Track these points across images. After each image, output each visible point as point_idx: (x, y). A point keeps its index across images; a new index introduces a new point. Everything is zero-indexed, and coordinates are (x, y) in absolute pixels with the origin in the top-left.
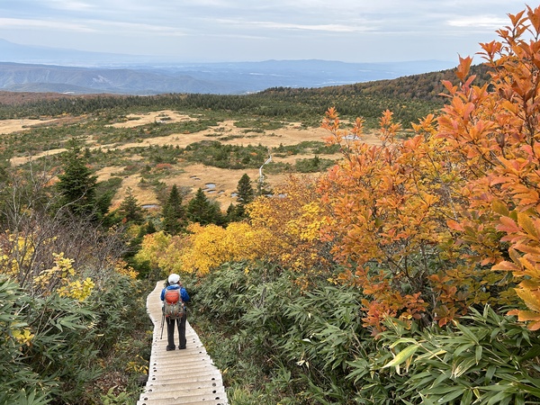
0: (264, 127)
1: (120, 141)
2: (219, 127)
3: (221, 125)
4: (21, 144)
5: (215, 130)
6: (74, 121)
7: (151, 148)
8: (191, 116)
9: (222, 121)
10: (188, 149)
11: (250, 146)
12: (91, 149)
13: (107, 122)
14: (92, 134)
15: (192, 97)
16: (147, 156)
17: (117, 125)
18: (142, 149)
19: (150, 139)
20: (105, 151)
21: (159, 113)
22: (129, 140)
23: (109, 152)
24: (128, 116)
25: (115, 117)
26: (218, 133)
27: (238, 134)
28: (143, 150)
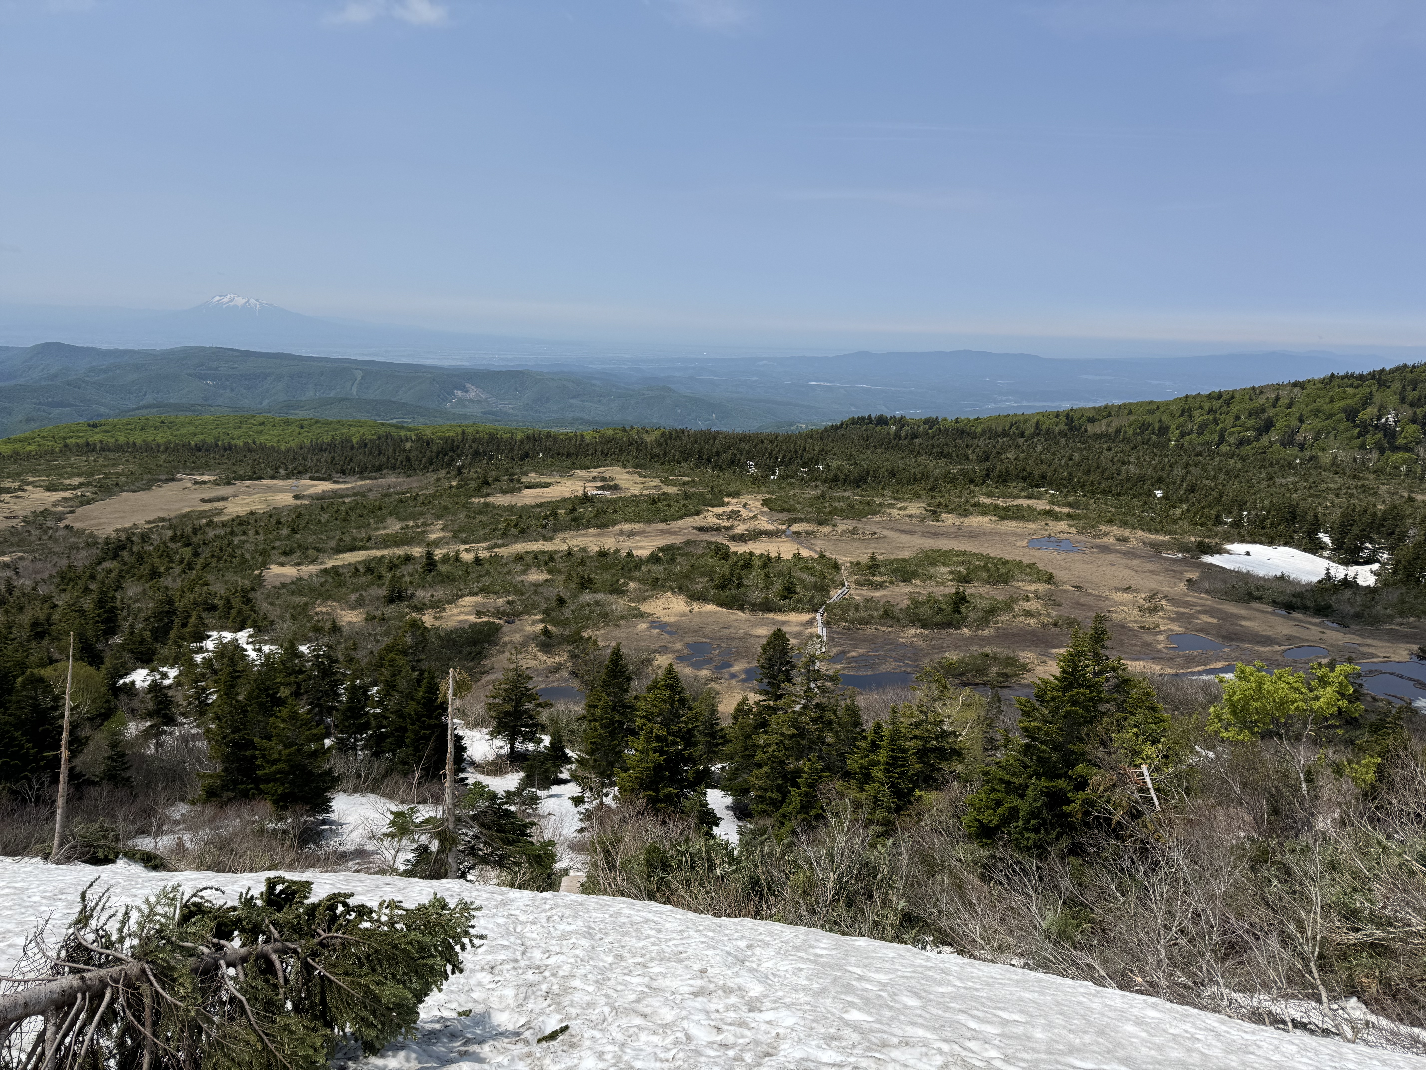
0: (834, 512)
1: (504, 535)
2: (727, 509)
3: (734, 504)
4: (288, 537)
5: (718, 516)
6: (405, 487)
7: (569, 553)
8: (666, 482)
9: (736, 494)
10: (654, 559)
11: (797, 557)
12: (438, 553)
13: (478, 492)
14: (440, 517)
15: (671, 437)
16: (560, 572)
17: (499, 500)
18: (551, 556)
19: (568, 534)
20: (467, 557)
21: (595, 472)
22: (523, 534)
23: (478, 561)
24: (524, 479)
25: (497, 479)
26: (726, 523)
27: (771, 527)
28: (551, 559)
